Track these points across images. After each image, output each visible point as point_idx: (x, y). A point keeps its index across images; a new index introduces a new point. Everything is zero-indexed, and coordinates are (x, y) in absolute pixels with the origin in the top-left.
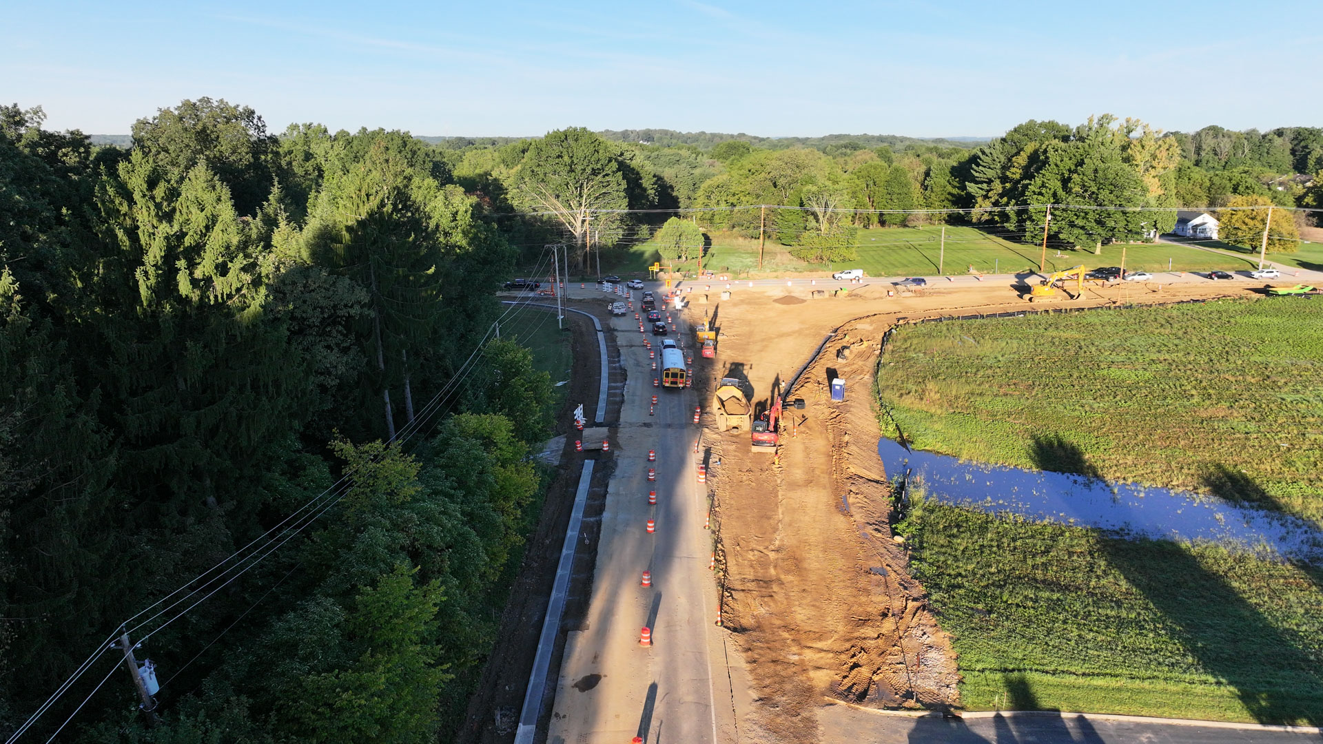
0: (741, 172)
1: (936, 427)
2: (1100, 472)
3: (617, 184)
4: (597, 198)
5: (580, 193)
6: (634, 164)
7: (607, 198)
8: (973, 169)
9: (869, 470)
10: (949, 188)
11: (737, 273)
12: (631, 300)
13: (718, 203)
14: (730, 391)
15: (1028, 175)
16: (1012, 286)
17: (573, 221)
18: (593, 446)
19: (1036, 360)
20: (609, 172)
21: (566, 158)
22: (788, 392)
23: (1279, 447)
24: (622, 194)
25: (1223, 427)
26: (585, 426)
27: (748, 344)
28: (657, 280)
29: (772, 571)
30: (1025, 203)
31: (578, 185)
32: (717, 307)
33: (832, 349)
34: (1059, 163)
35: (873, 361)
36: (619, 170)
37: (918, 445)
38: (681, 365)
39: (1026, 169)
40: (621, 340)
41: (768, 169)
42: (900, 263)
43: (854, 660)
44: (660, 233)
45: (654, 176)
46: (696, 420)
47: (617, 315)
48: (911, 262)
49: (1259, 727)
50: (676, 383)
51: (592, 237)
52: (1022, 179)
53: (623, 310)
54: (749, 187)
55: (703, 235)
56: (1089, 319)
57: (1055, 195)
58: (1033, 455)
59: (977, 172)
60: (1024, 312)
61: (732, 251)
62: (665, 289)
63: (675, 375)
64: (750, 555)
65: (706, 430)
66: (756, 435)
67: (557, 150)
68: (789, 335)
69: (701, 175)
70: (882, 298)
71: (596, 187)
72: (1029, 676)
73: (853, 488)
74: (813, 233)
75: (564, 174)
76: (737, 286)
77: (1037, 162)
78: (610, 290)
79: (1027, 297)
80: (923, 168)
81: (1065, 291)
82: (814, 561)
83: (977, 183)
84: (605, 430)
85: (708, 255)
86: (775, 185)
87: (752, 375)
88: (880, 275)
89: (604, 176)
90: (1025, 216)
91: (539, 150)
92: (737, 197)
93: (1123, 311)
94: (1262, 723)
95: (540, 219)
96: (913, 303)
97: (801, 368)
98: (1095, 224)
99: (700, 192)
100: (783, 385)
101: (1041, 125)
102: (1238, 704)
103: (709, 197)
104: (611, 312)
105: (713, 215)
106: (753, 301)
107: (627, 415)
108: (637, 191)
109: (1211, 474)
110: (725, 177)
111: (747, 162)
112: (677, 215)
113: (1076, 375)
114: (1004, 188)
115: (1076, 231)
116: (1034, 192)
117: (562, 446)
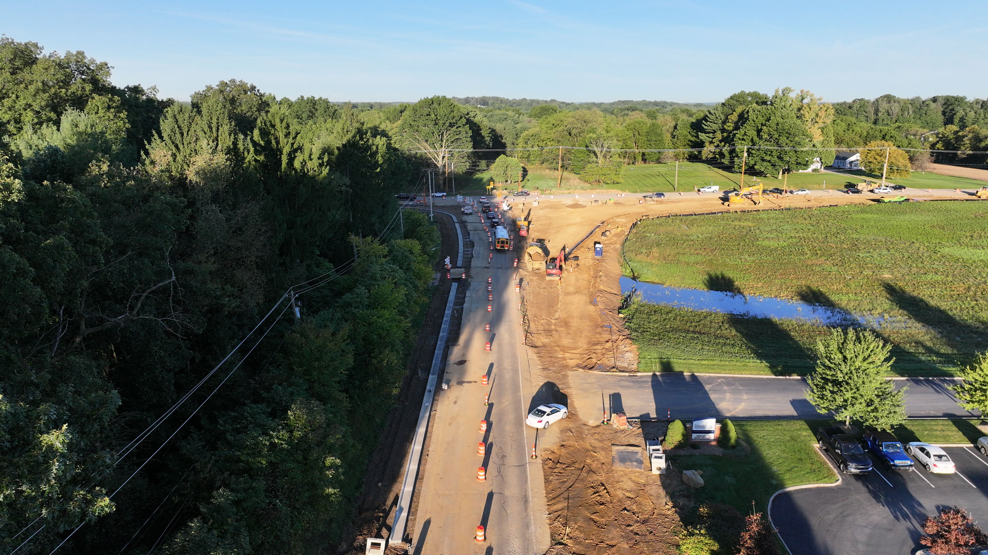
0: (548, 126)
1: (653, 269)
2: (742, 291)
3: (466, 133)
4: (452, 142)
5: (442, 139)
6: (476, 120)
7: (459, 142)
8: (703, 124)
9: (612, 289)
10: (690, 137)
11: (543, 191)
12: (475, 206)
13: (533, 147)
14: (534, 250)
15: (737, 128)
16: (719, 198)
17: (437, 157)
18: (456, 277)
19: (721, 237)
20: (460, 125)
21: (433, 116)
22: (570, 253)
23: (845, 278)
24: (469, 139)
25: (818, 269)
26: (451, 268)
27: (548, 229)
28: (491, 195)
29: (553, 327)
30: (734, 145)
31: (440, 133)
32: (530, 210)
33: (599, 232)
34: (755, 119)
35: (623, 237)
36: (466, 124)
37: (642, 279)
38: (506, 236)
39: (736, 123)
40: (470, 227)
41: (565, 123)
42: (651, 185)
43: (590, 356)
44: (493, 166)
45: (490, 128)
46: (515, 265)
47: (467, 214)
48: (658, 184)
49: (774, 377)
50: (503, 247)
51: (450, 166)
52: (733, 130)
53: (470, 211)
54: (553, 136)
55: (523, 168)
56: (762, 216)
57: (752, 140)
58: (706, 283)
59: (705, 125)
60: (722, 212)
61: (542, 178)
62: (497, 200)
63: (503, 242)
64: (542, 321)
65: (521, 270)
66: (549, 271)
67: (426, 111)
68: (573, 224)
69: (521, 128)
70: (635, 205)
71: (451, 135)
72: (672, 360)
73: (600, 295)
74: (594, 165)
75: (431, 126)
76: (544, 198)
77: (743, 118)
78: (462, 200)
79: (726, 203)
80: (673, 124)
81: (752, 200)
82: (575, 323)
83: (706, 133)
84: (463, 270)
85: (525, 180)
86: (570, 134)
87: (549, 246)
88: (637, 192)
89: (457, 128)
90: (734, 155)
91: (415, 110)
92: (545, 142)
93: (784, 211)
94: (776, 375)
95: (415, 156)
96: (655, 207)
97: (579, 241)
98: (777, 159)
99: (520, 140)
100: (567, 250)
101: (748, 95)
102: (767, 369)
103: (526, 143)
104: (463, 212)
105: (529, 155)
106: (554, 207)
107: (474, 263)
108: (478, 138)
109: (804, 291)
110: (537, 129)
111: (552, 119)
112: (504, 153)
113: (742, 243)
114: (723, 136)
115: (765, 164)
116: (739, 138)
117: (439, 277)
